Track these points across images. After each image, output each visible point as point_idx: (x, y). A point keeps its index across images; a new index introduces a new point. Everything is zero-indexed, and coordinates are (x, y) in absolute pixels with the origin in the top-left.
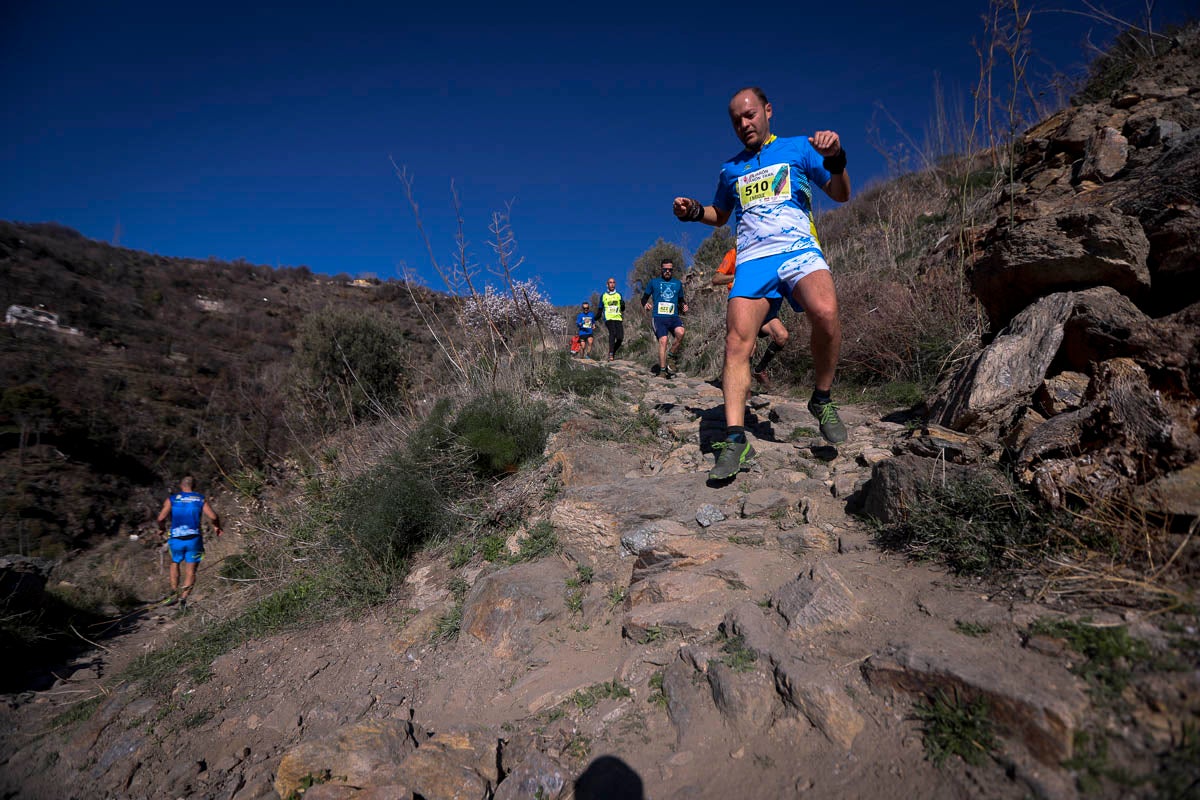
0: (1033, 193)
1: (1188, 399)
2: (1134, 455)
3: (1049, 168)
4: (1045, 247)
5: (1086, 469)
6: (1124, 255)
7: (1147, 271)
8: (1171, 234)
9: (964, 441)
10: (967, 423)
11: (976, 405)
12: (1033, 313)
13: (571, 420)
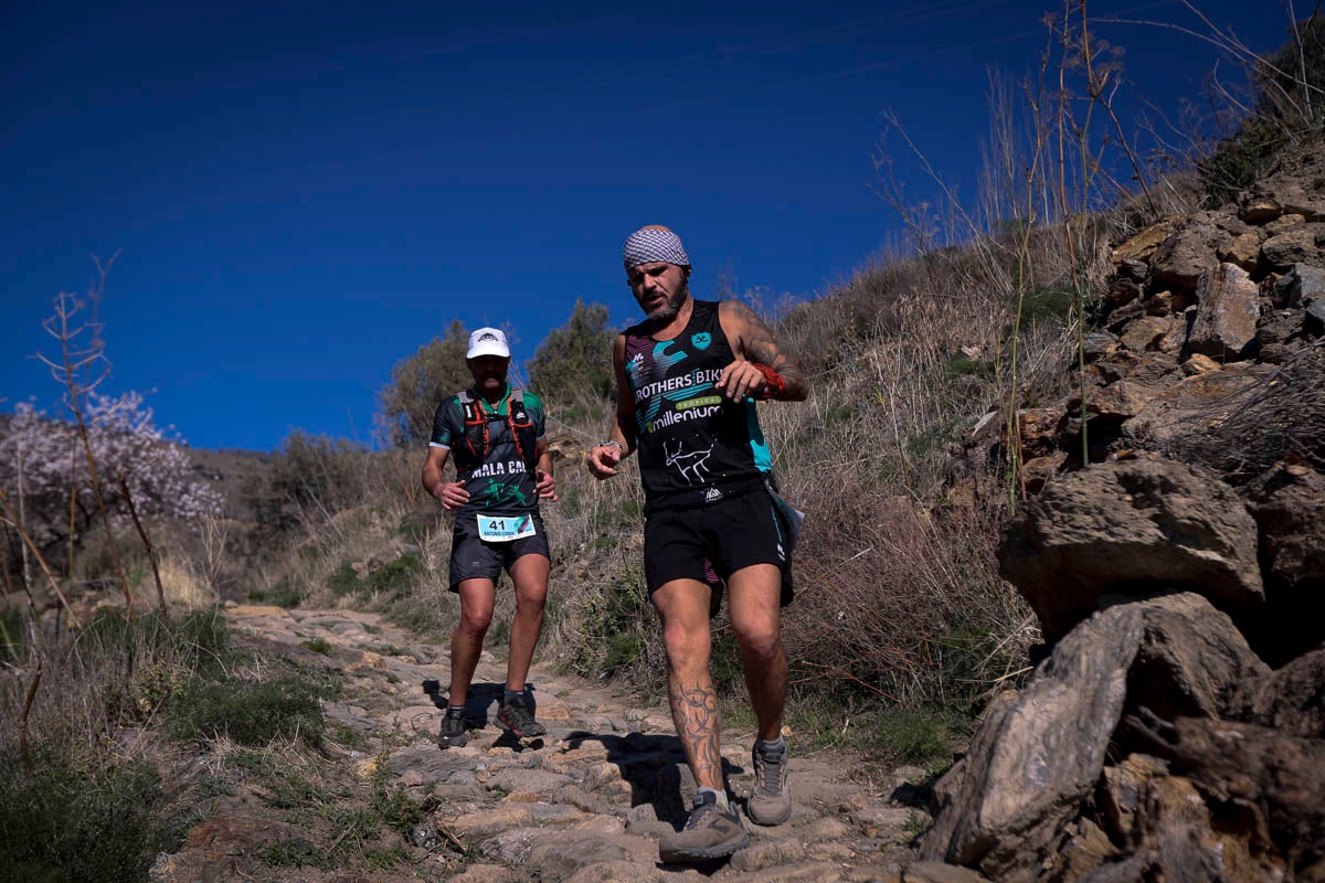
0: (1125, 358)
1: (1270, 853)
3: (1148, 315)
4: (1101, 519)
6: (1218, 546)
7: (1256, 569)
8: (1283, 513)
10: (978, 852)
11: (992, 822)
12: (1083, 643)
13: (214, 820)
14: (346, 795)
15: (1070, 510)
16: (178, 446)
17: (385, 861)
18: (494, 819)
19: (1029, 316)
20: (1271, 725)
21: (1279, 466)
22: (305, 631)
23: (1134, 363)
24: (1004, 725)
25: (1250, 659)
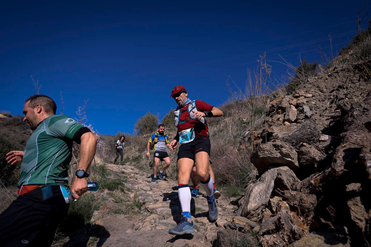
0: (273, 122)
1: (300, 215)
2: (287, 235)
3: (277, 114)
4: (270, 152)
5: (275, 239)
6: (291, 158)
7: (298, 162)
8: (302, 152)
9: (244, 224)
10: (247, 215)
11: (250, 209)
12: (267, 175)
13: (105, 205)
14: (129, 201)
15: (264, 151)
16: (97, 134)
17: (135, 213)
18: (156, 206)
19: (255, 113)
20: (300, 191)
21: (301, 143)
22: (120, 169)
23: (275, 123)
24: (252, 191)
25: (297, 179)
